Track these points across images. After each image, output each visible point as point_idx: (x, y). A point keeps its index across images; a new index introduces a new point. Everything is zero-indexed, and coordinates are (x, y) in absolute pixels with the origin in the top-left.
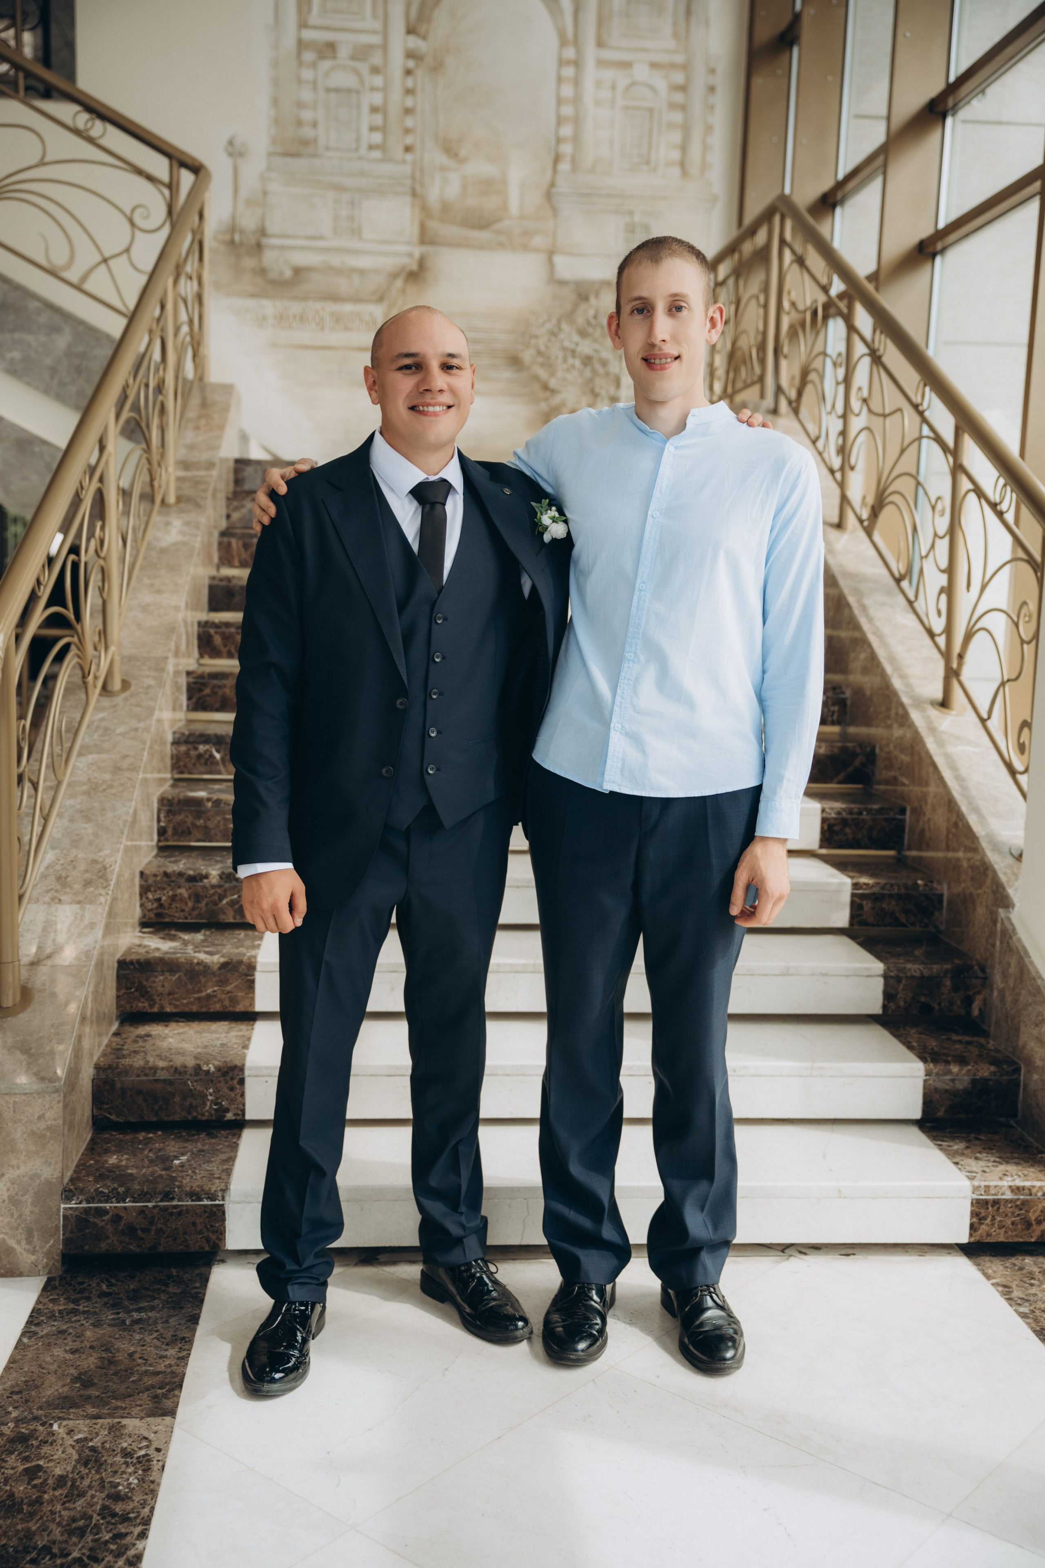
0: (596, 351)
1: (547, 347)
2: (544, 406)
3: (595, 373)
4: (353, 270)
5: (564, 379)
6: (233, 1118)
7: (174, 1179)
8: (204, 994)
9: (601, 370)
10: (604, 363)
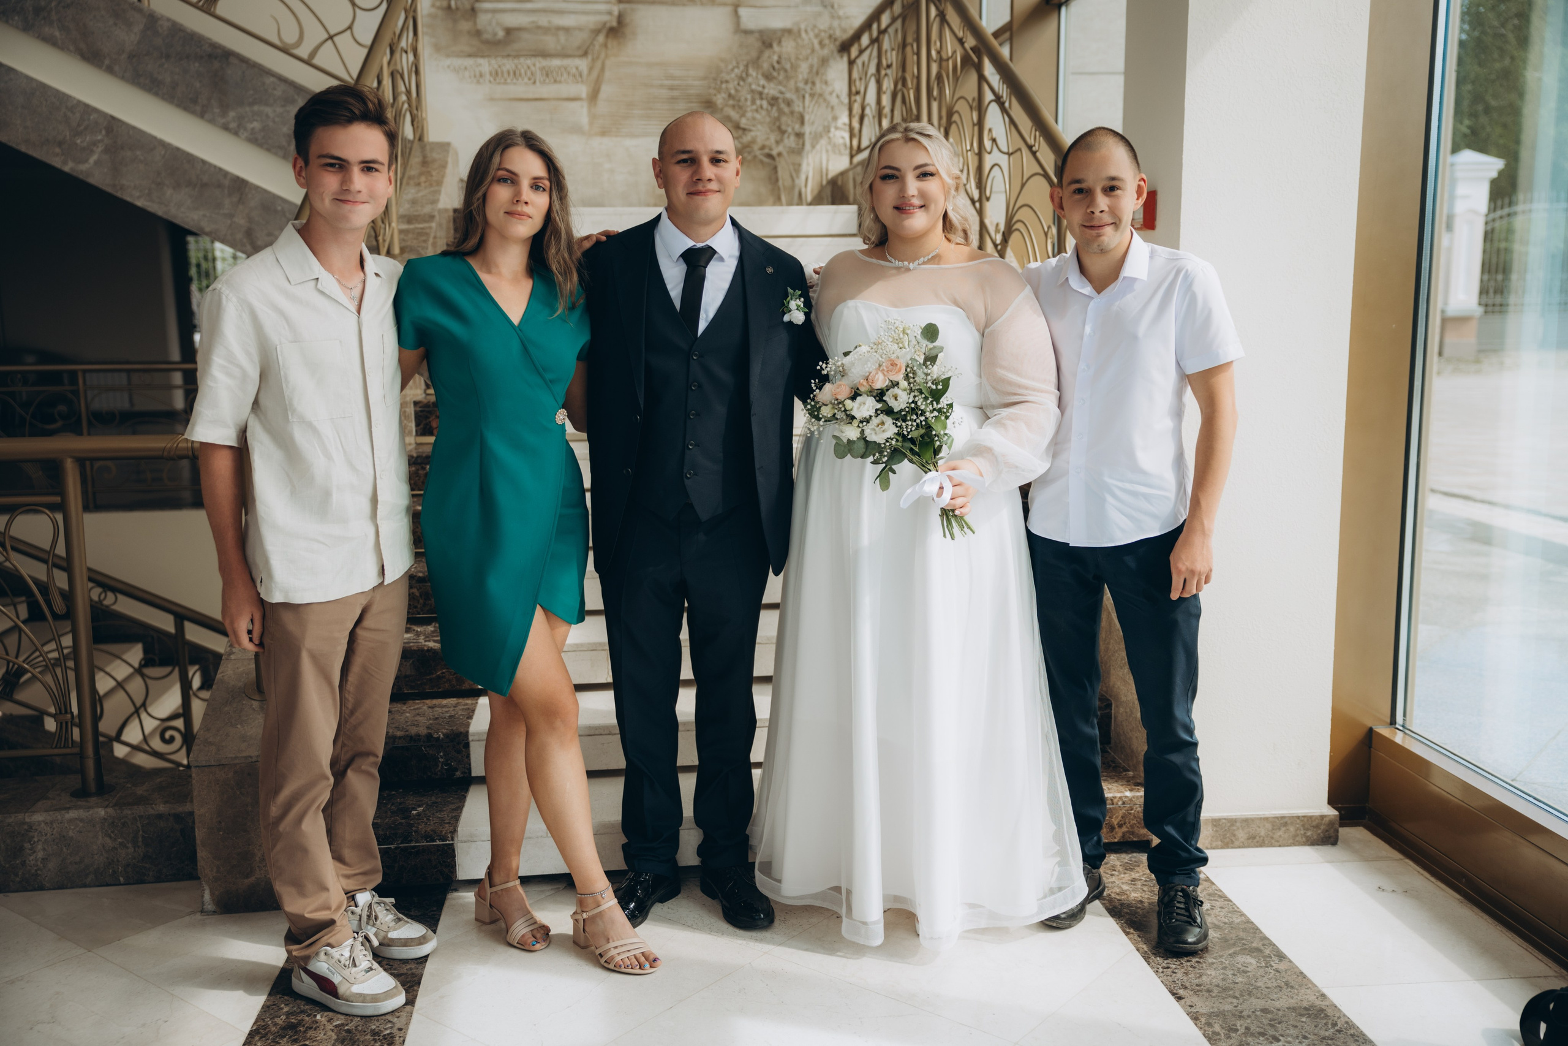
0: (781, 93)
1: (737, 90)
3: (781, 112)
4: (559, 28)
5: (754, 119)
6: (462, 775)
7: (412, 825)
8: (434, 676)
9: (786, 110)
10: (789, 103)
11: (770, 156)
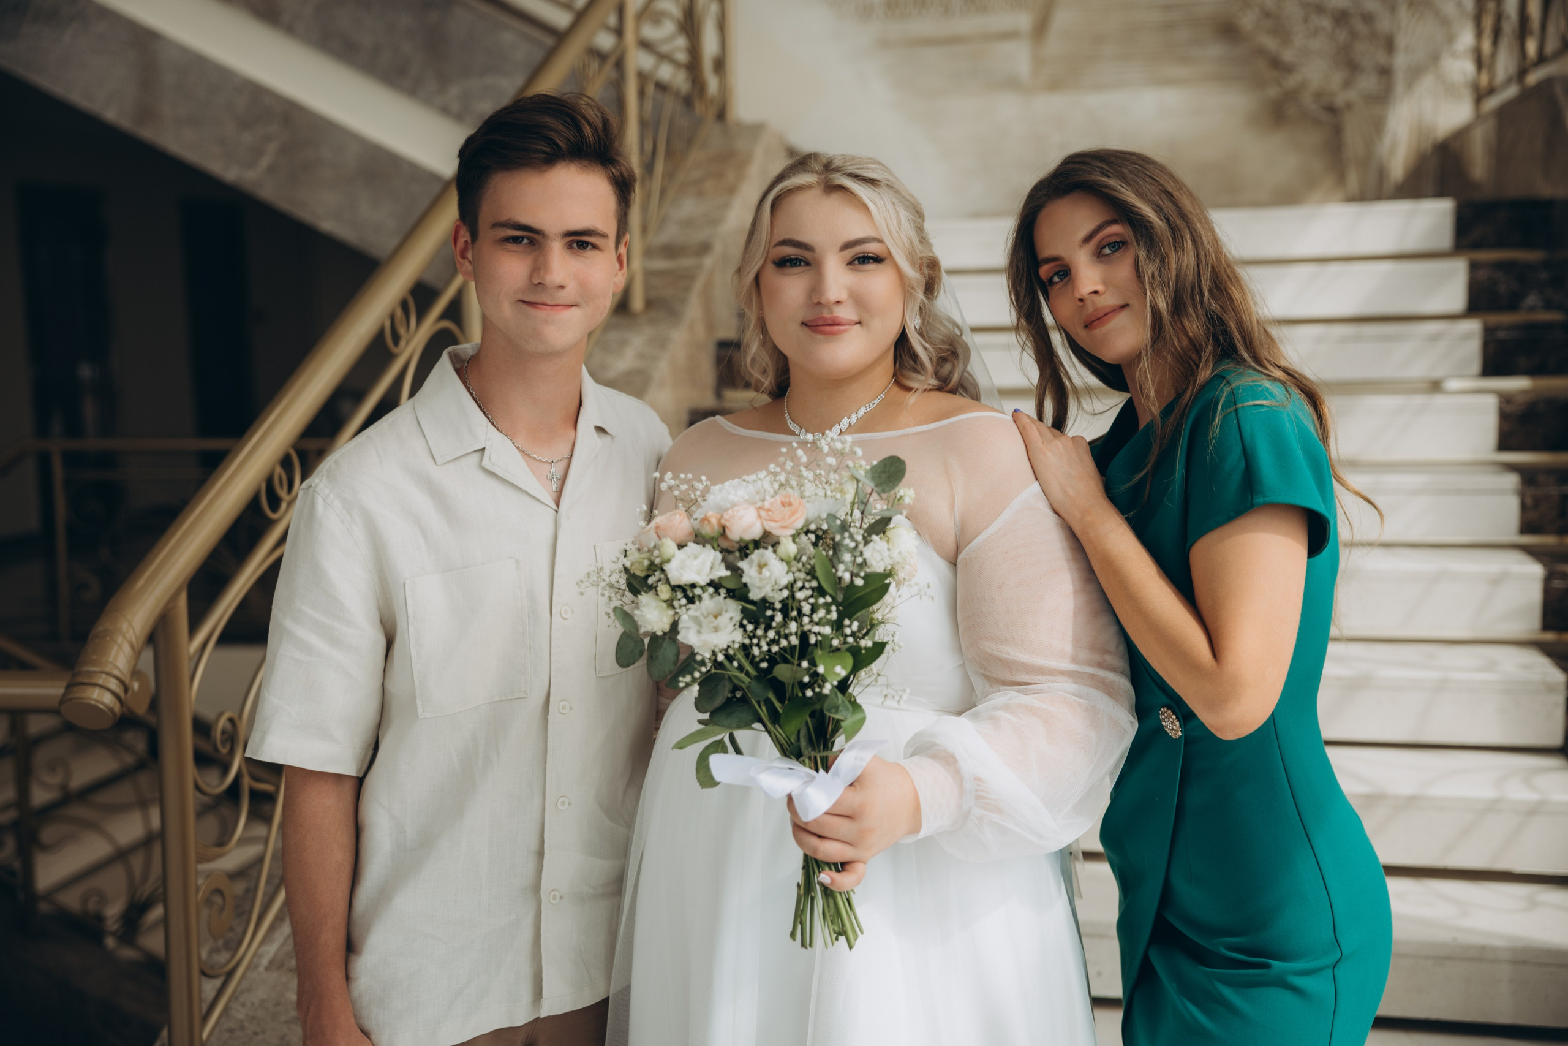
2: (1273, 92)
3: (1354, 35)
5: (1305, 49)
10: (1368, 18)
11: (1331, 109)
